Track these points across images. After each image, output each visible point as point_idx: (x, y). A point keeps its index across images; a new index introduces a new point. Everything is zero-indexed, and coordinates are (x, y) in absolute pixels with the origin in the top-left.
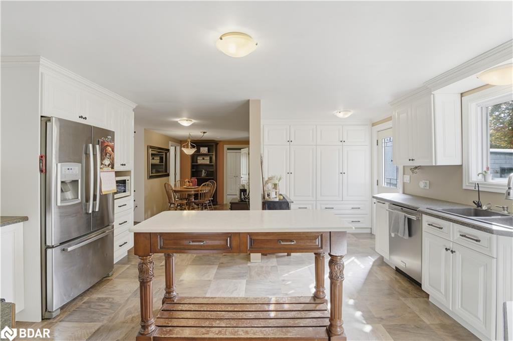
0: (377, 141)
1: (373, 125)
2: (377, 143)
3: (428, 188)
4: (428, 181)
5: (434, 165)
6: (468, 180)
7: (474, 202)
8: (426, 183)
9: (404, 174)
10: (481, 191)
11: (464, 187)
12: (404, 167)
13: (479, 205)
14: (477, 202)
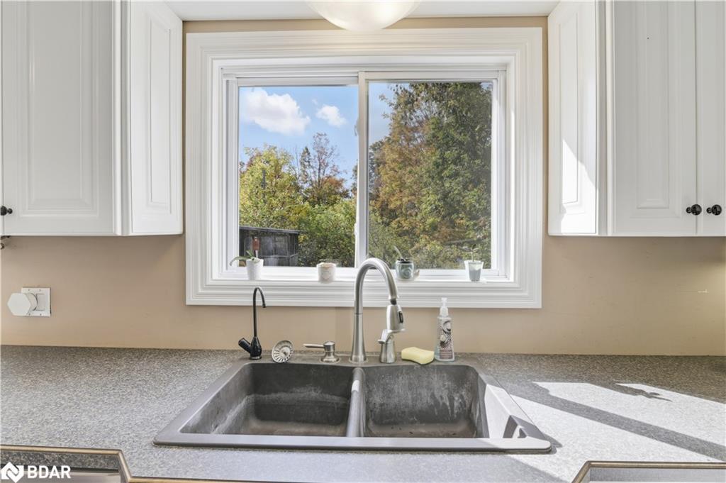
3: (46, 313)
4: (47, 291)
5: (119, 233)
6: (204, 278)
7: (242, 344)
8: (37, 296)
11: (191, 300)
13: (255, 350)
14: (249, 339)
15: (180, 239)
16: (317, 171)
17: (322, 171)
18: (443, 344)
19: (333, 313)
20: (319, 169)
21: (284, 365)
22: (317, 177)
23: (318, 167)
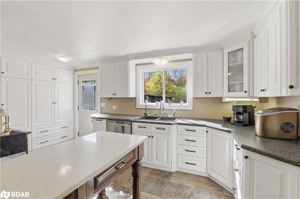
0: (78, 81)
1: (75, 71)
2: (78, 83)
3: (117, 109)
4: (117, 106)
5: (128, 97)
6: (139, 104)
7: (144, 113)
8: (116, 106)
9: (101, 102)
10: (147, 109)
11: (137, 107)
12: (101, 98)
13: (146, 114)
14: (145, 113)
15: (136, 98)
16: (180, 73)
17: (182, 73)
18: (174, 115)
19: (158, 110)
20: (181, 73)
21: (150, 117)
22: (180, 76)
23: (180, 72)
